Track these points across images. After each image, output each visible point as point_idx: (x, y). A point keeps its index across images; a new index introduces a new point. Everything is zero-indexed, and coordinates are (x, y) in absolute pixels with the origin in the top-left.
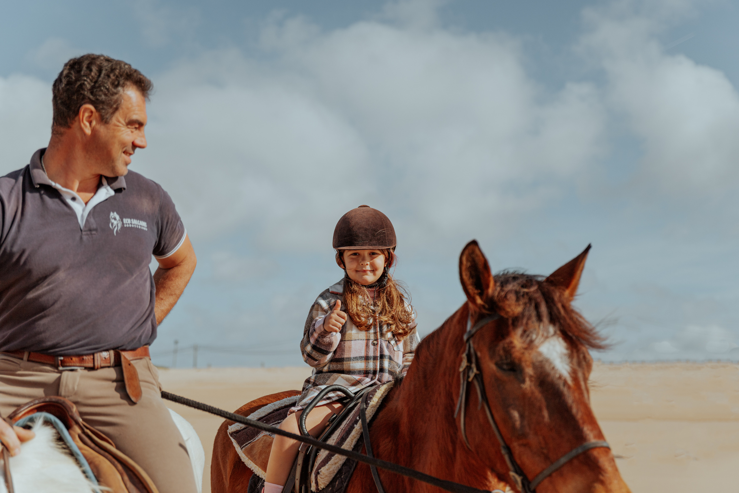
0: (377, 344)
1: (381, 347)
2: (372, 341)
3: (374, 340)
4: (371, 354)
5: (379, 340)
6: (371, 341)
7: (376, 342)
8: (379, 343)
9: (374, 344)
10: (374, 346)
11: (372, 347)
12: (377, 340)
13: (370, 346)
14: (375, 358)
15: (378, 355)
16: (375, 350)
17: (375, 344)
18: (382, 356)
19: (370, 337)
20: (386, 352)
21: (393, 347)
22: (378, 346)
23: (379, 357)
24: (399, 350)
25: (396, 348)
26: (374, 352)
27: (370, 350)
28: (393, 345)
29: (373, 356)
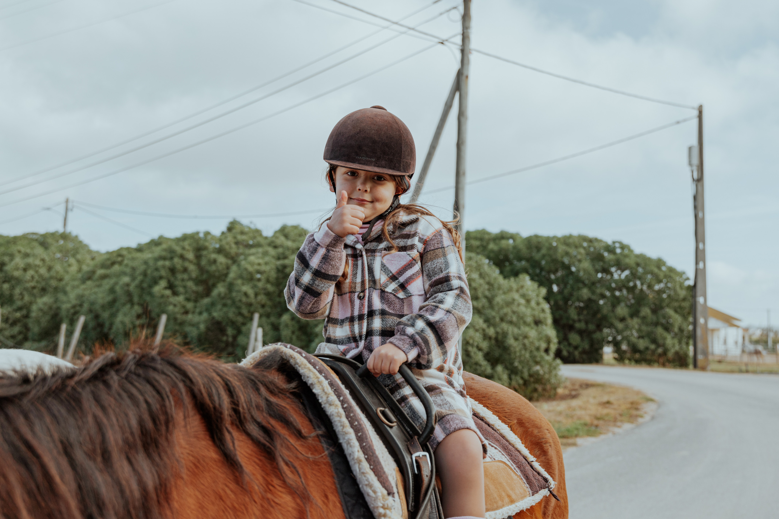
0: (364, 297)
1: (369, 301)
2: (358, 293)
3: (361, 292)
4: (356, 313)
5: (367, 291)
6: (356, 294)
7: (362, 294)
8: (367, 294)
9: (359, 298)
11: (357, 302)
12: (363, 291)
13: (355, 301)
14: (361, 317)
15: (366, 311)
16: (362, 305)
17: (362, 298)
18: (371, 314)
19: (355, 288)
20: (377, 304)
21: (394, 295)
22: (366, 299)
23: (366, 315)
24: (409, 295)
25: (401, 295)
26: (360, 308)
27: (355, 307)
28: (393, 292)
29: (358, 315)
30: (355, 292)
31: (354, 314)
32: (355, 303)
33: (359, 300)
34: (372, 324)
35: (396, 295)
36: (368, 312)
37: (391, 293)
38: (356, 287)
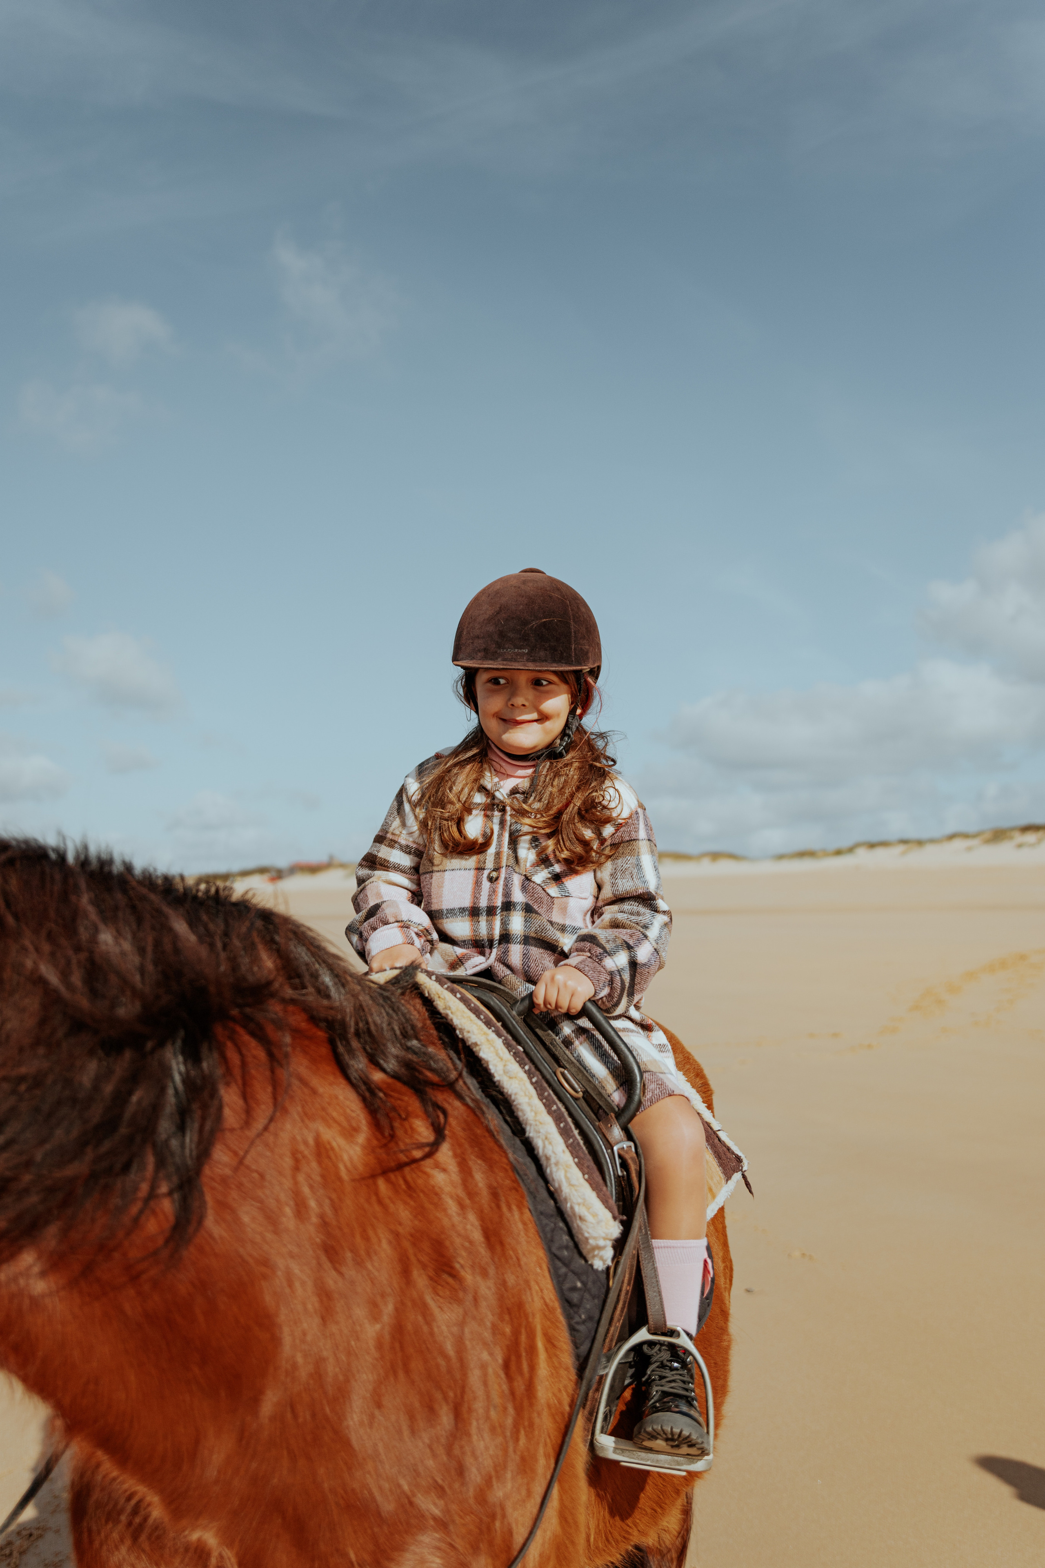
0: (497, 878)
1: (505, 886)
2: (489, 871)
3: (493, 870)
4: (484, 903)
5: (504, 872)
6: (486, 873)
7: (494, 874)
8: (503, 877)
9: (491, 880)
10: (492, 882)
11: (486, 884)
12: (497, 869)
13: (483, 883)
14: (491, 911)
15: (499, 902)
16: (493, 892)
17: (494, 879)
18: (508, 906)
19: (485, 862)
20: (518, 897)
21: (543, 889)
22: (501, 881)
23: (499, 908)
24: (567, 895)
25: (553, 891)
26: (489, 895)
27: (481, 893)
28: (542, 885)
29: (487, 907)
30: (484, 869)
31: (481, 905)
32: (483, 886)
33: (490, 883)
34: (508, 924)
35: (547, 889)
36: (502, 903)
37: (539, 885)
38: (487, 861)
